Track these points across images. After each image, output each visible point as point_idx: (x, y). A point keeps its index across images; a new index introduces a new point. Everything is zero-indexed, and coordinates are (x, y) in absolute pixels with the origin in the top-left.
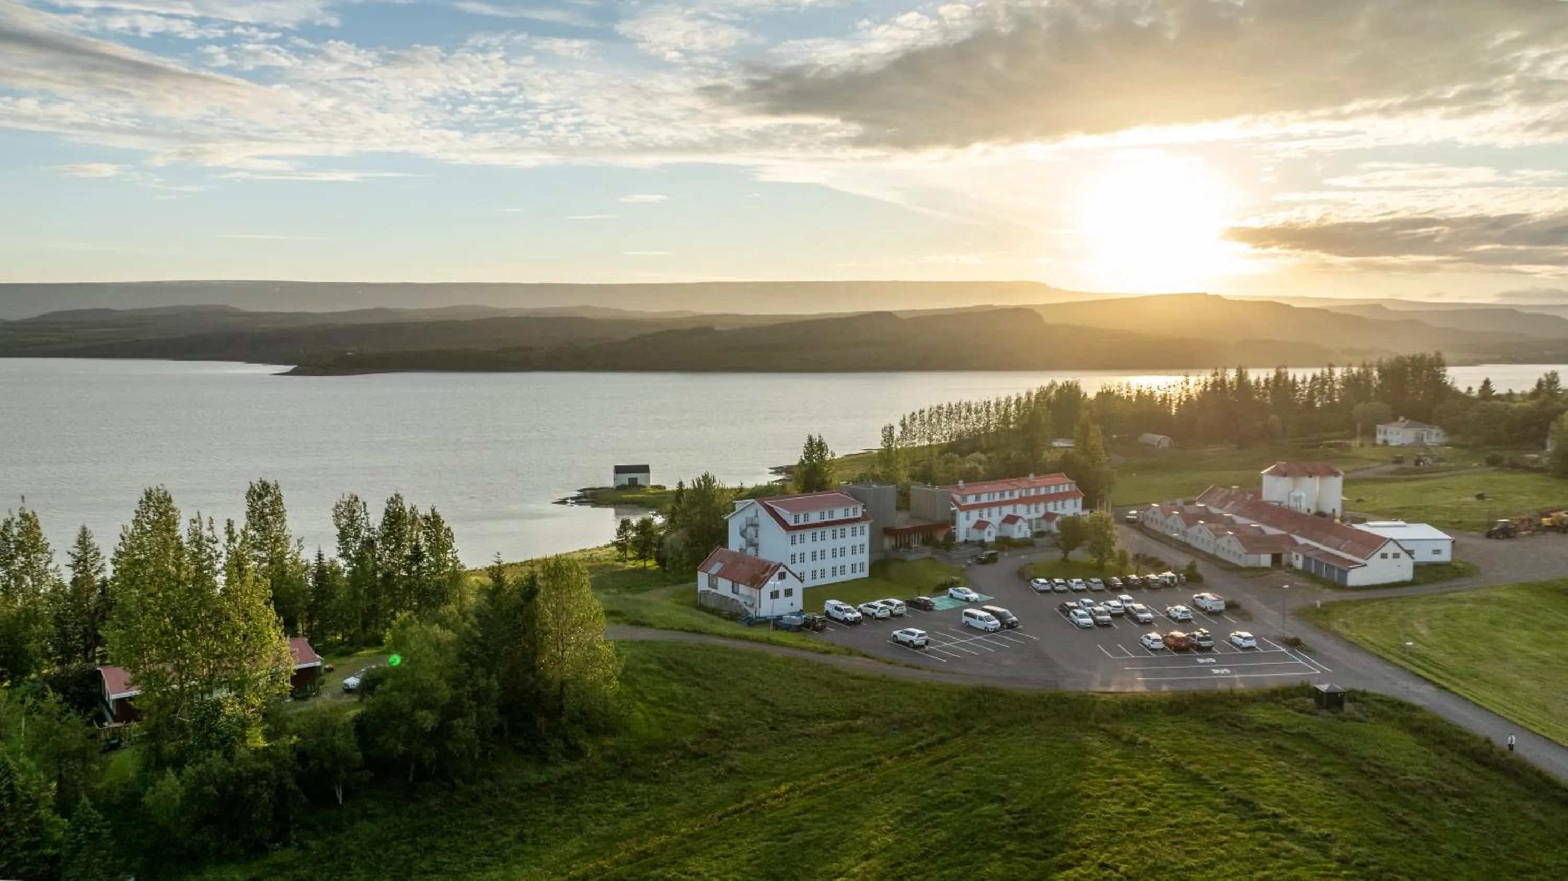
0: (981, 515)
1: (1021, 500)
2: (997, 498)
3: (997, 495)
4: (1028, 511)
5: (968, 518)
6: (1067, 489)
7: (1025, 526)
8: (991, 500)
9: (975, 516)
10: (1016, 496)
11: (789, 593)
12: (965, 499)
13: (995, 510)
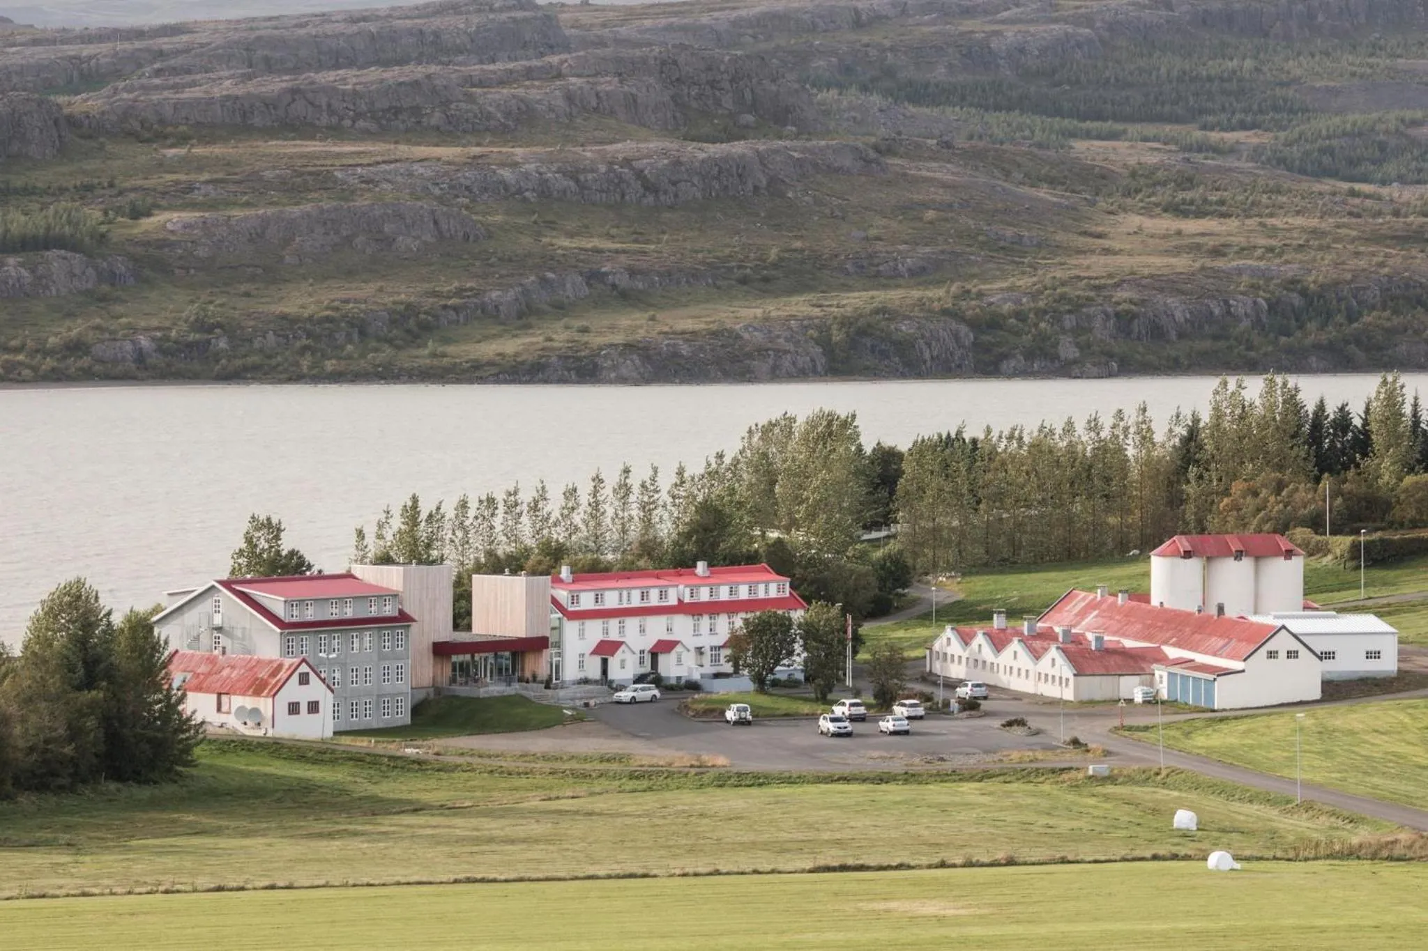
0: (606, 631)
1: (681, 608)
2: (636, 602)
3: (636, 595)
4: (697, 634)
5: (582, 634)
6: (773, 593)
7: (690, 660)
8: (625, 605)
9: (595, 631)
10: (672, 601)
11: (314, 707)
12: (575, 599)
13: (632, 623)
